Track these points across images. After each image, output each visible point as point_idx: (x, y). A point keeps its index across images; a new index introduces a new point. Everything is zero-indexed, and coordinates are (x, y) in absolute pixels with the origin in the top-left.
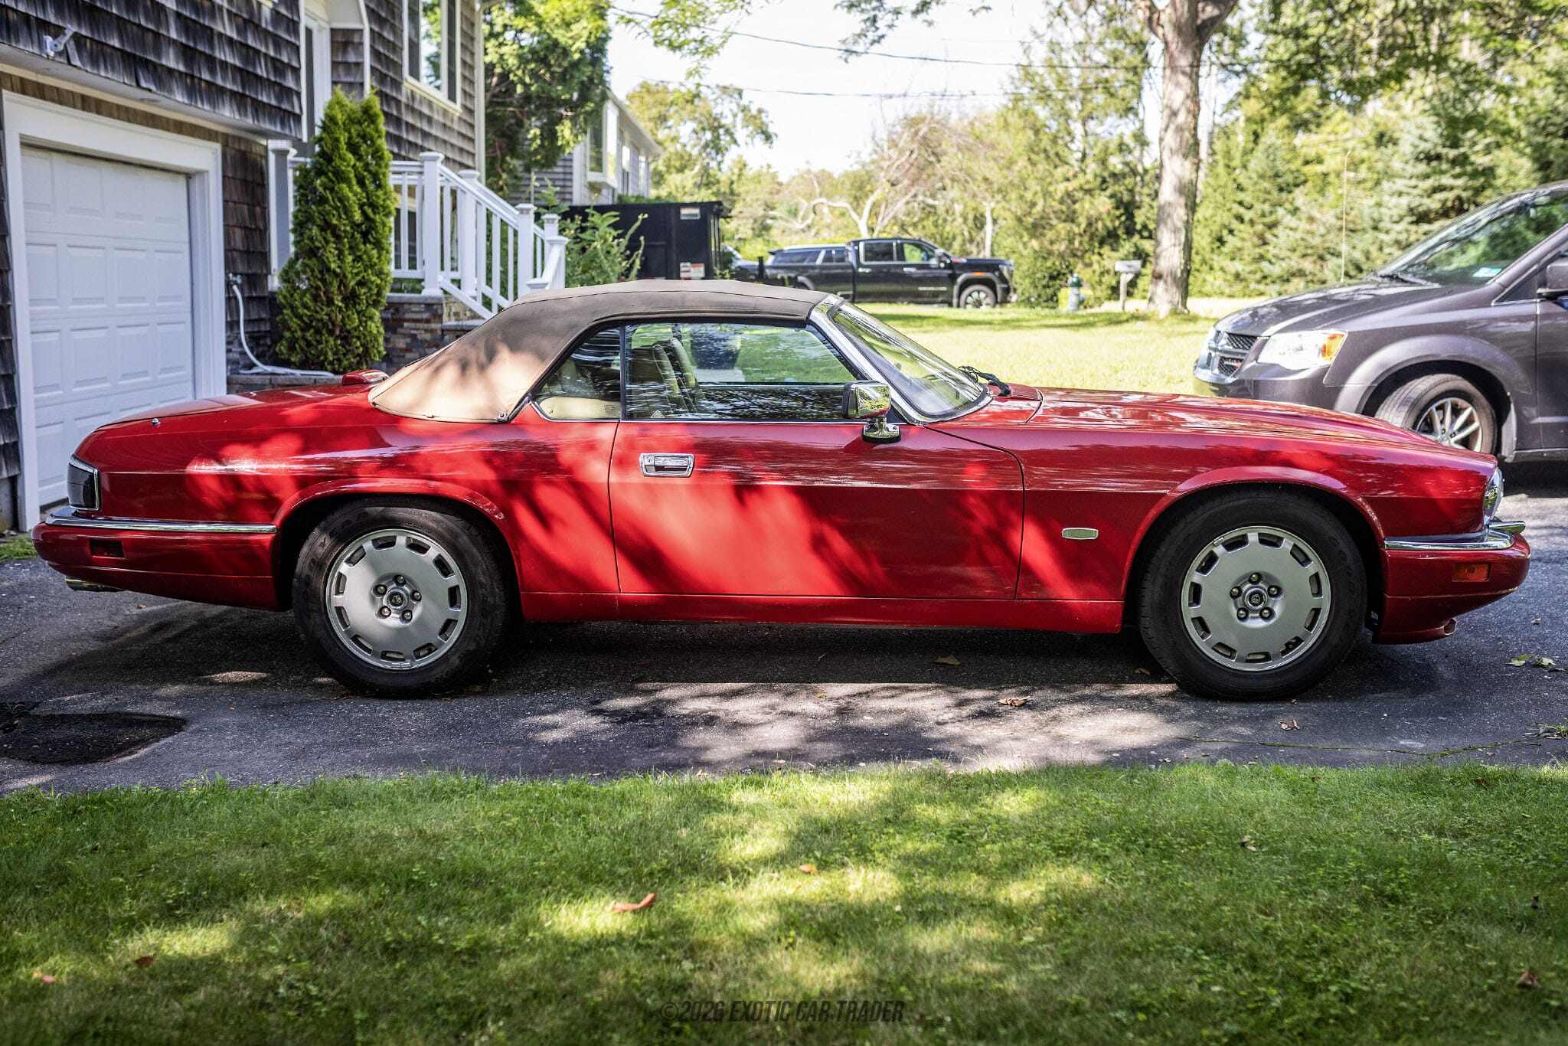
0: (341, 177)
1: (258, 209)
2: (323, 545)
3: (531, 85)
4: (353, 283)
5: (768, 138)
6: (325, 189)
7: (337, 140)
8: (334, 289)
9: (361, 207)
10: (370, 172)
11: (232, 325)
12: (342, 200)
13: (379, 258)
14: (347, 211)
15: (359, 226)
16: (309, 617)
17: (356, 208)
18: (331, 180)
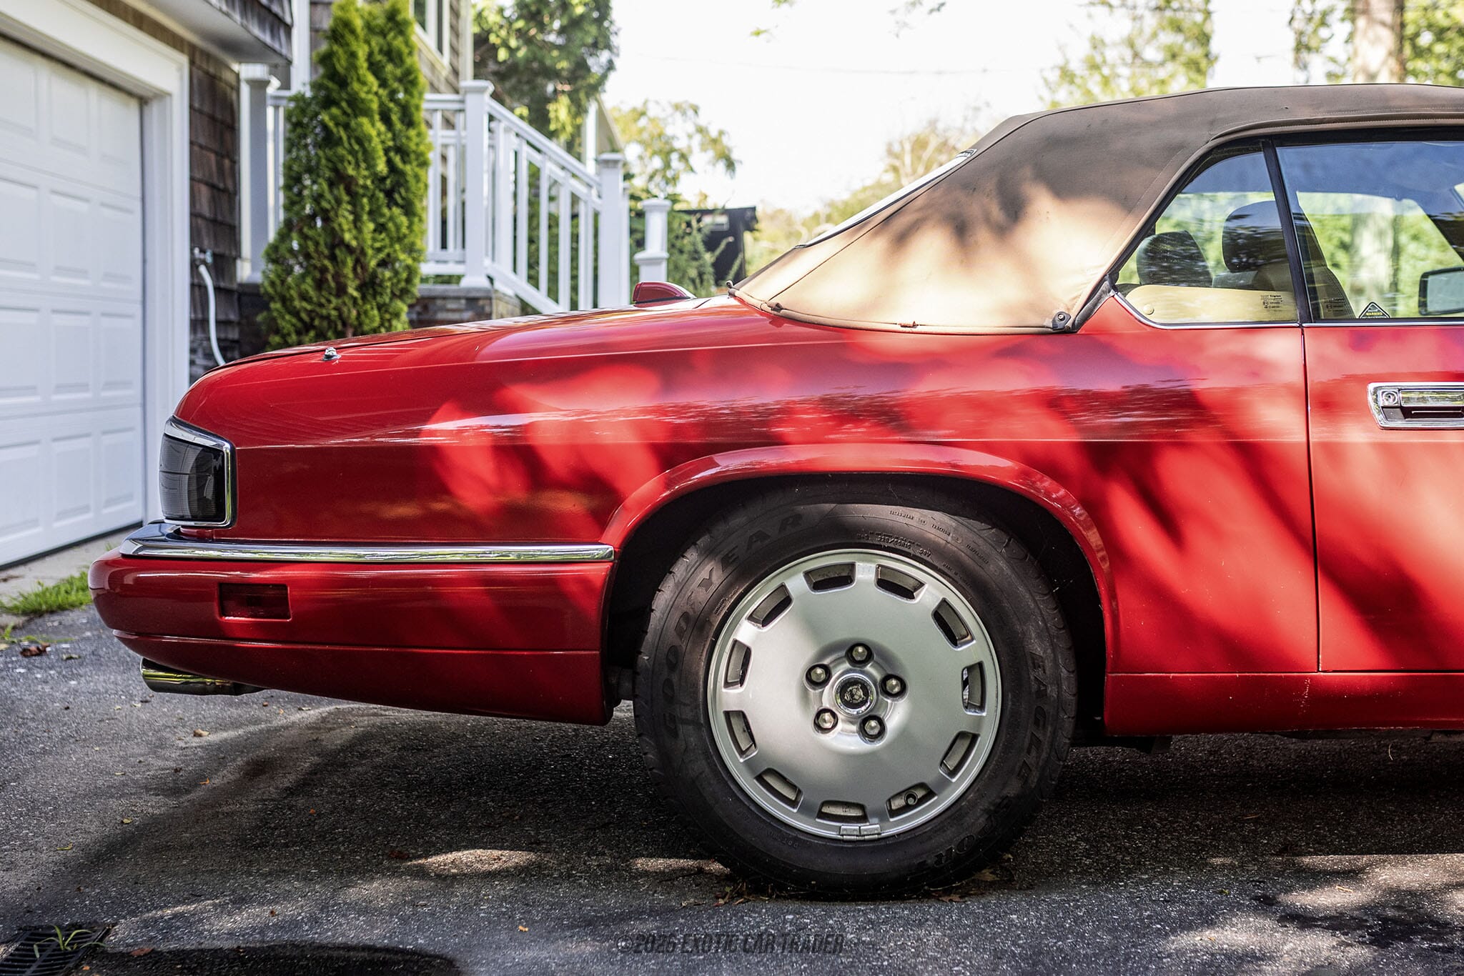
0: (357, 107)
1: (227, 162)
2: (706, 583)
3: (518, 49)
4: (373, 263)
5: (730, 165)
6: (337, 124)
7: (353, 55)
8: (348, 271)
9: (386, 151)
10: (397, 102)
11: (198, 324)
12: (362, 140)
13: (410, 227)
14: (369, 158)
15: (383, 179)
16: (675, 734)
17: (381, 153)
18: (345, 113)
